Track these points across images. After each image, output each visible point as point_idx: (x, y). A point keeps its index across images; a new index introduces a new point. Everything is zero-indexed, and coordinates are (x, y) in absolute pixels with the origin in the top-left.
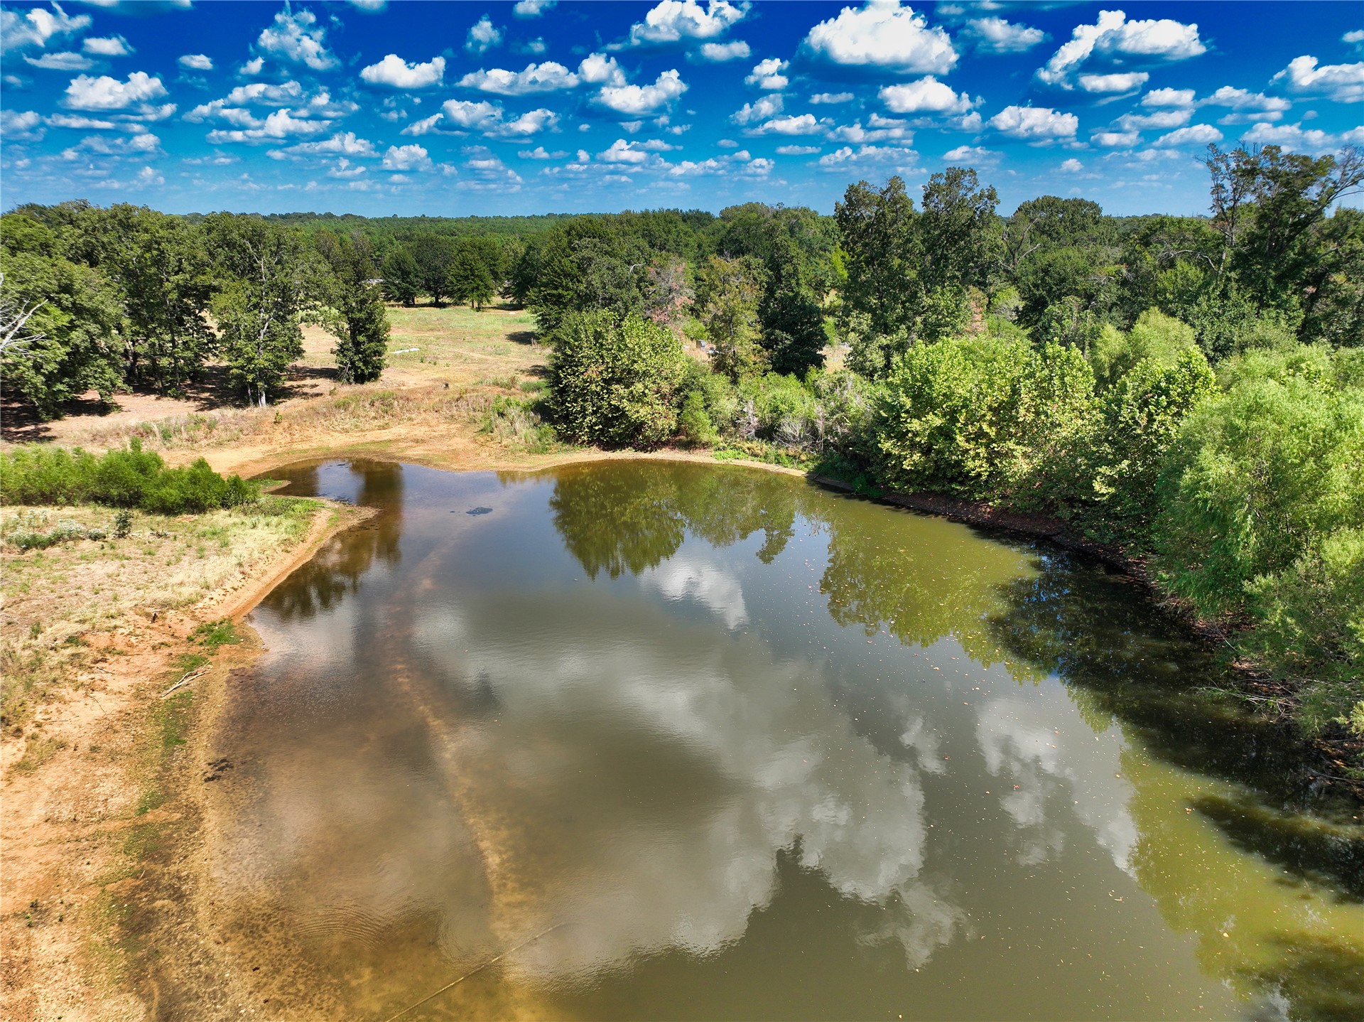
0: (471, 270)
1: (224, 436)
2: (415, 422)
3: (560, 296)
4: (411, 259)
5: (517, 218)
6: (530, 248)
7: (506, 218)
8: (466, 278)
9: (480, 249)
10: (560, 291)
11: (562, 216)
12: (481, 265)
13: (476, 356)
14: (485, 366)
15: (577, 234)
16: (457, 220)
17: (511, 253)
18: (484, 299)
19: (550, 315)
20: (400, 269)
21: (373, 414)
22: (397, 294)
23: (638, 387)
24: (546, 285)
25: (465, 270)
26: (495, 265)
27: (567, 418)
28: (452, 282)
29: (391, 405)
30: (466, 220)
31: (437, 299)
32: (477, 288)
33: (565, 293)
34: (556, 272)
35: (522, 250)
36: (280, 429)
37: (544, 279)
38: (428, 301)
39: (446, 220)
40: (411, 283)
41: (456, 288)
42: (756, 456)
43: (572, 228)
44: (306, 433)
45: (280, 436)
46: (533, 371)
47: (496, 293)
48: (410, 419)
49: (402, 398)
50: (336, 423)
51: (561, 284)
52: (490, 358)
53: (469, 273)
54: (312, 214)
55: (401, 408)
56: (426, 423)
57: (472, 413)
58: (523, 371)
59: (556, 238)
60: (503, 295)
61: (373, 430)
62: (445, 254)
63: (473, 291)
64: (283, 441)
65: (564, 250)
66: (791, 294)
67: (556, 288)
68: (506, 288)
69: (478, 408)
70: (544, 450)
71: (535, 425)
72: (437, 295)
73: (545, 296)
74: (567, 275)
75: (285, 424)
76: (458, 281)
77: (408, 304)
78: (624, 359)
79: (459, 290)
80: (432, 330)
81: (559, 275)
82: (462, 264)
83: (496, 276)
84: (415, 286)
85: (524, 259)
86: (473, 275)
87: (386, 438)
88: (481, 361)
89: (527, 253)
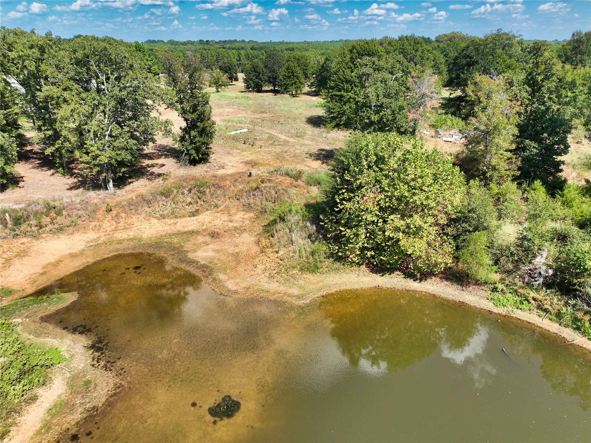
0: (292, 72)
1: (67, 222)
2: (220, 208)
3: (342, 96)
4: (261, 65)
5: (325, 42)
6: (327, 59)
7: (320, 42)
8: (289, 77)
9: (298, 60)
10: (342, 93)
11: (346, 41)
12: (298, 69)
13: (283, 137)
14: (286, 148)
15: (357, 52)
16: (298, 43)
17: (316, 62)
18: (299, 90)
19: (334, 109)
20: (255, 71)
21: (189, 200)
22: (253, 85)
23: (417, 220)
24: (333, 88)
25: (289, 72)
26: (306, 69)
27: (338, 239)
28: (281, 80)
29: (204, 193)
30: (302, 43)
31: (274, 88)
32: (295, 83)
33: (345, 94)
34: (340, 79)
35: (322, 61)
36: (109, 217)
37: (332, 84)
38: (270, 89)
39: (293, 43)
40: (260, 79)
41: (283, 83)
42: (546, 311)
43: (354, 47)
44: (130, 221)
45: (108, 224)
46: (319, 155)
47: (306, 85)
48: (216, 206)
49: (213, 185)
50: (158, 209)
51: (343, 87)
52: (291, 140)
53: (291, 75)
54: (236, 40)
55: (212, 195)
56: (227, 211)
57: (264, 202)
58: (311, 155)
59: (343, 55)
60: (310, 86)
61: (184, 216)
62: (280, 63)
63: (292, 85)
64: (109, 229)
65: (347, 64)
66: (543, 108)
67: (340, 91)
68: (311, 83)
69: (269, 199)
70: (314, 269)
71: (310, 237)
72: (274, 85)
73: (332, 95)
74: (348, 81)
75: (114, 212)
76: (284, 79)
77: (259, 91)
78: (403, 189)
79: (285, 84)
80: (262, 112)
81: (343, 81)
82: (288, 69)
83: (306, 77)
84: (262, 81)
85: (323, 66)
86: (293, 75)
87: (190, 228)
88: (286, 143)
89: (325, 63)
